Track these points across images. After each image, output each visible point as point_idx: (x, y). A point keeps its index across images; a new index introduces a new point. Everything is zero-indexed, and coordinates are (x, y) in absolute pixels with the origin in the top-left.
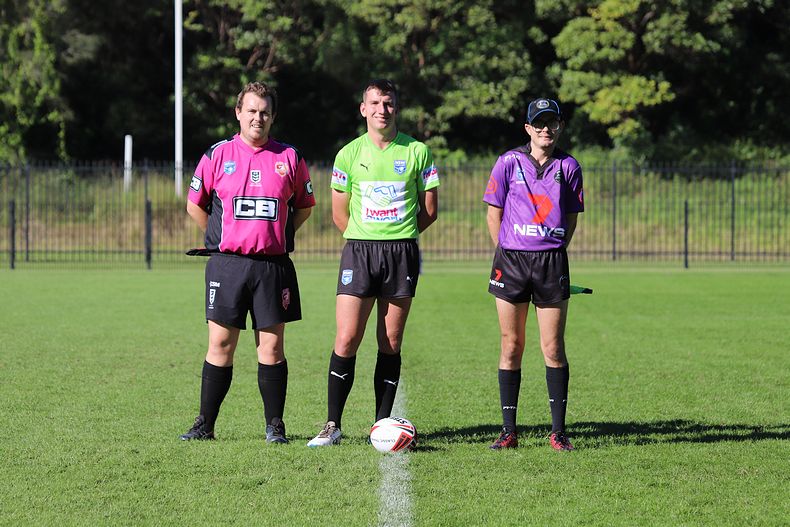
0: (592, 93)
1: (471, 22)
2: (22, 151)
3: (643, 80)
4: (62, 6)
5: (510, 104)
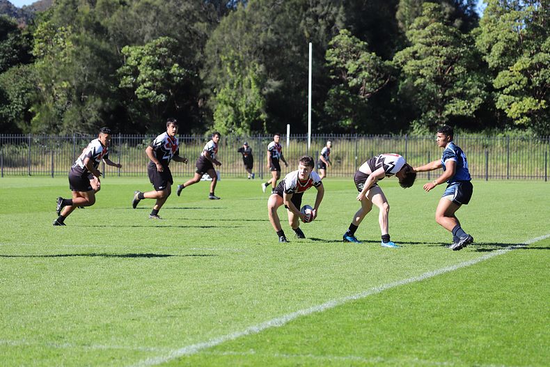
0: (509, 104)
1: (455, 73)
3: (532, 99)
5: (474, 109)
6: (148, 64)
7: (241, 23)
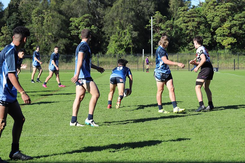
0: (222, 41)
1: (201, 28)
2: (125, 52)
3: (231, 38)
4: (132, 27)
5: (208, 43)
6: (83, 25)
7: (121, 9)
